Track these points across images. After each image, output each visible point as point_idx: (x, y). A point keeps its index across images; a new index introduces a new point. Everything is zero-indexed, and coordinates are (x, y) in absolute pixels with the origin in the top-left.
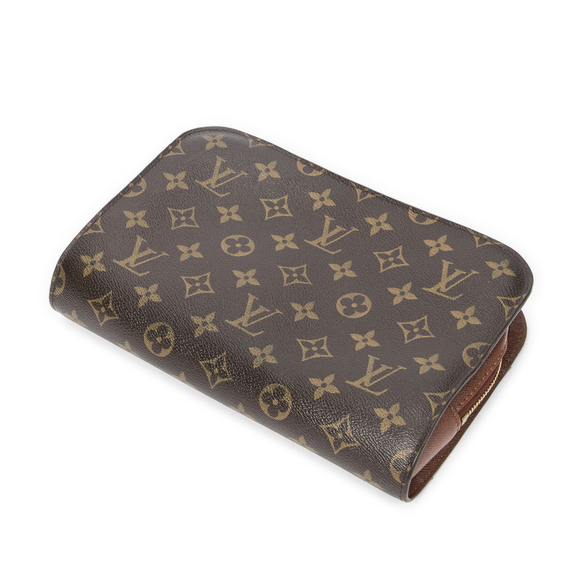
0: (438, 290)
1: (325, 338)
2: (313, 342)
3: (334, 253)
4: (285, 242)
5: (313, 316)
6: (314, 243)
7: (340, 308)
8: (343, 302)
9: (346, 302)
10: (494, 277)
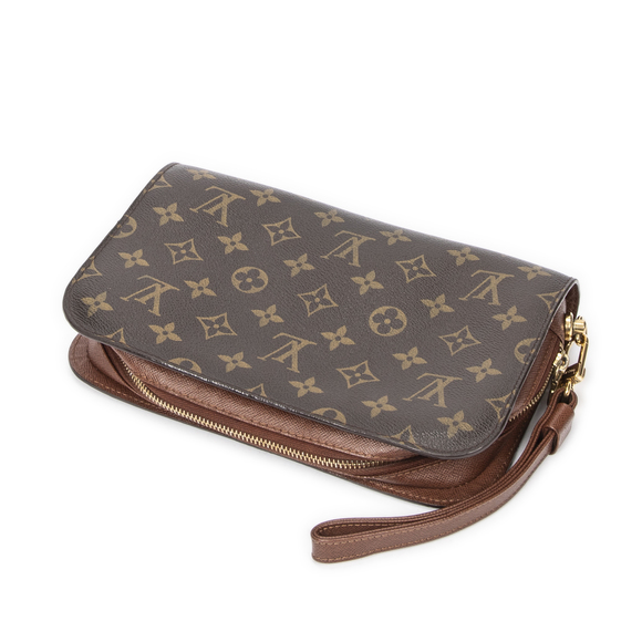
0: (163, 286)
1: (273, 243)
2: (284, 238)
3: (281, 334)
4: (338, 338)
5: (290, 263)
6: (305, 343)
7: (263, 276)
8: (261, 283)
9: (259, 283)
10: (105, 293)
